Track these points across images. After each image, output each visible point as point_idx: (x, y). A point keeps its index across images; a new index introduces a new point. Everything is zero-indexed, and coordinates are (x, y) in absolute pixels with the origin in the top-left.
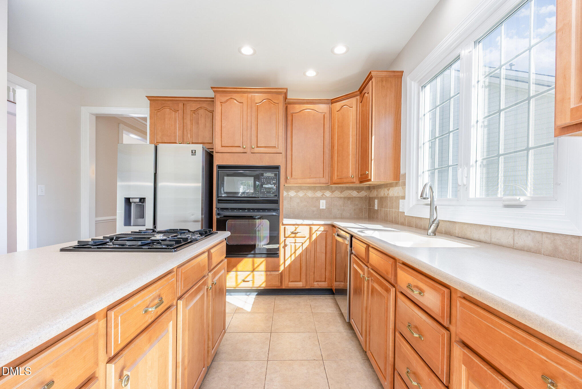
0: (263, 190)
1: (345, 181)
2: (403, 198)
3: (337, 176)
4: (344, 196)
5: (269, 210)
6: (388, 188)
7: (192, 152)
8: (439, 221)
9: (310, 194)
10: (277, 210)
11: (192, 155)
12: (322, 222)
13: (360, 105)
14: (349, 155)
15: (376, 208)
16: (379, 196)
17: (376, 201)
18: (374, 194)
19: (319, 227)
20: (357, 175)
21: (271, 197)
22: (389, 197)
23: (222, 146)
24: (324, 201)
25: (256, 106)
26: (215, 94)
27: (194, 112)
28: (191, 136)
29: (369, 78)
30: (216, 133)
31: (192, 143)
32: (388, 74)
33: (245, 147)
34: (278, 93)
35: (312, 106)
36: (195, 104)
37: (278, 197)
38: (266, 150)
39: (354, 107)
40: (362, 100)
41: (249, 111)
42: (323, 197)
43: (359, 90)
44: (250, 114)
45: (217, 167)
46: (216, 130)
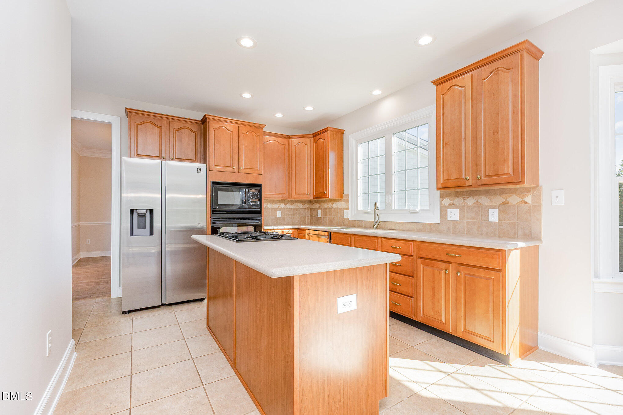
0: (250, 203)
1: (301, 196)
2: (347, 209)
3: (296, 193)
4: (293, 208)
5: (253, 218)
6: (332, 203)
7: (198, 170)
8: (380, 222)
9: (269, 205)
10: (260, 219)
11: (198, 172)
12: (291, 227)
13: (313, 146)
15: (319, 216)
16: (323, 208)
17: (319, 212)
18: (320, 206)
19: (288, 230)
20: (312, 194)
22: (334, 209)
23: (215, 166)
24: (280, 212)
25: (243, 136)
26: (207, 120)
27: (178, 130)
28: (174, 152)
29: (325, 130)
30: (210, 154)
31: (176, 158)
32: (337, 130)
33: (234, 167)
34: (259, 127)
35: (276, 139)
36: (177, 123)
37: (261, 208)
38: (251, 172)
39: (309, 145)
40: (316, 142)
41: (237, 138)
42: (279, 209)
43: (312, 134)
44: (237, 141)
45: (212, 183)
46: (210, 151)
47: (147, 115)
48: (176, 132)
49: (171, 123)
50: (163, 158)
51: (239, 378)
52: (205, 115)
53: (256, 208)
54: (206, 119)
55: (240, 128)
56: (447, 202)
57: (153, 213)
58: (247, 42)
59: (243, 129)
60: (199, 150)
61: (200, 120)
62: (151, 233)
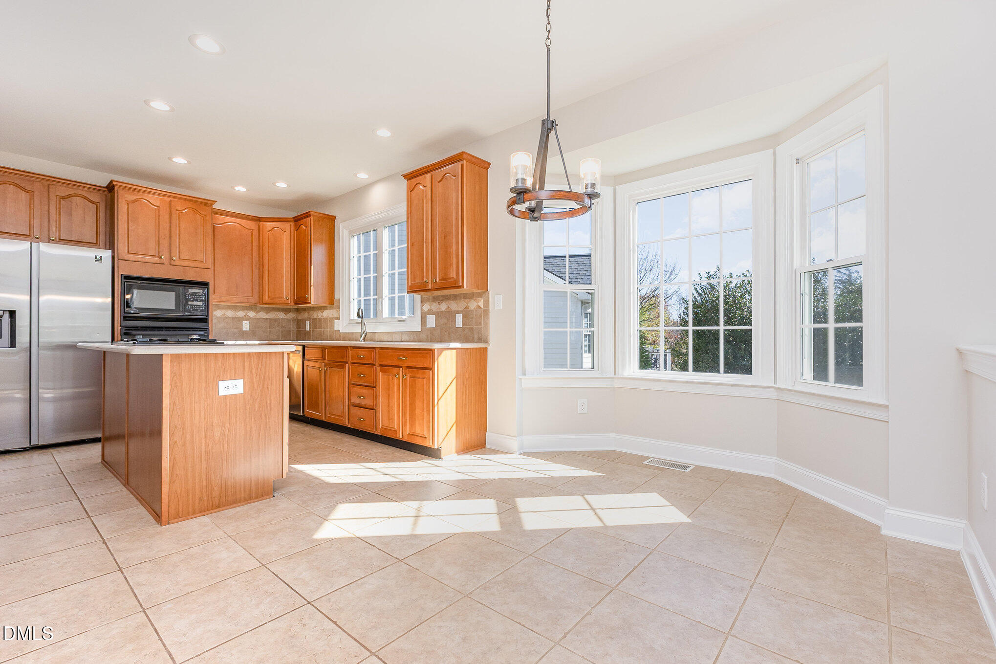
0: (188, 307)
1: (278, 301)
2: (338, 318)
3: (269, 296)
4: (269, 317)
5: (194, 329)
6: (322, 311)
7: (96, 259)
9: (230, 313)
10: (206, 330)
11: (96, 261)
13: (294, 234)
14: (282, 277)
15: (308, 328)
16: (312, 318)
17: (308, 323)
18: (305, 315)
20: (292, 297)
21: (198, 314)
22: (323, 318)
23: (129, 253)
24: (248, 323)
25: (177, 214)
26: (116, 189)
27: (63, 198)
28: (57, 230)
29: (307, 215)
30: (120, 237)
31: (60, 239)
32: (324, 216)
33: (162, 257)
34: (207, 204)
35: (238, 220)
36: (63, 188)
37: (207, 315)
38: (191, 264)
39: (288, 232)
40: (297, 228)
41: (167, 216)
42: (246, 318)
43: (293, 218)
44: (167, 221)
45: (123, 278)
46: (120, 233)
47: (6, 172)
48: (60, 201)
49: (51, 186)
50: (37, 238)
52: (111, 182)
53: (199, 314)
54: (114, 186)
55: (172, 203)
56: (426, 307)
57: (15, 316)
58: (160, 105)
59: (178, 206)
60: (102, 229)
61: (105, 186)
62: (11, 345)
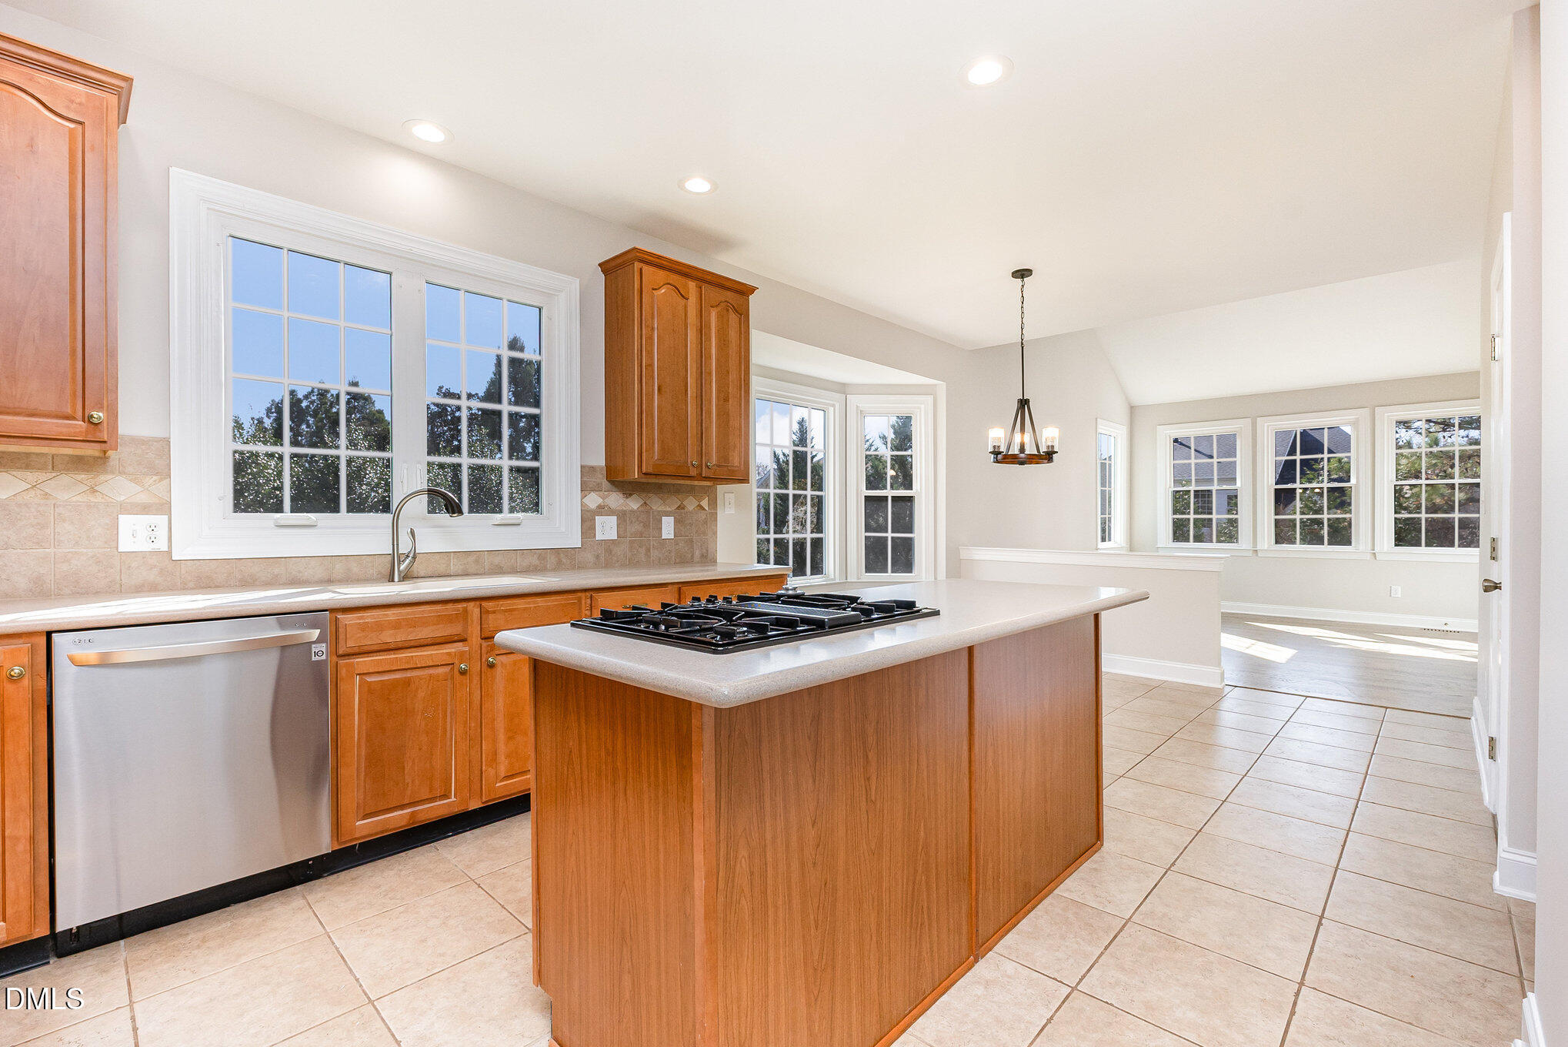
51: (1002, 937)
56: (594, 500)
